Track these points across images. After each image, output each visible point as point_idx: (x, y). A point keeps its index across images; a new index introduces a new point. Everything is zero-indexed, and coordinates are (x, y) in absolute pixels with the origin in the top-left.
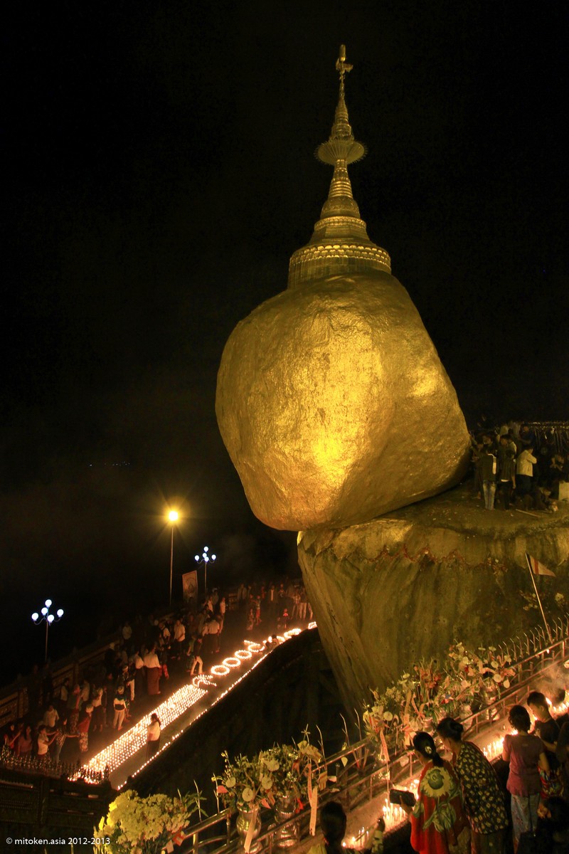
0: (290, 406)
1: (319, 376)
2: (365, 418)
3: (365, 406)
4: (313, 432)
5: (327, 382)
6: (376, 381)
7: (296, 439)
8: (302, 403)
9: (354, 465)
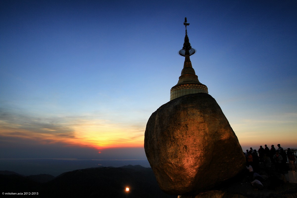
0: (173, 145)
1: (184, 133)
2: (202, 149)
3: (202, 144)
4: (182, 155)
5: (187, 135)
6: (206, 134)
7: (176, 158)
8: (178, 144)
9: (199, 168)
